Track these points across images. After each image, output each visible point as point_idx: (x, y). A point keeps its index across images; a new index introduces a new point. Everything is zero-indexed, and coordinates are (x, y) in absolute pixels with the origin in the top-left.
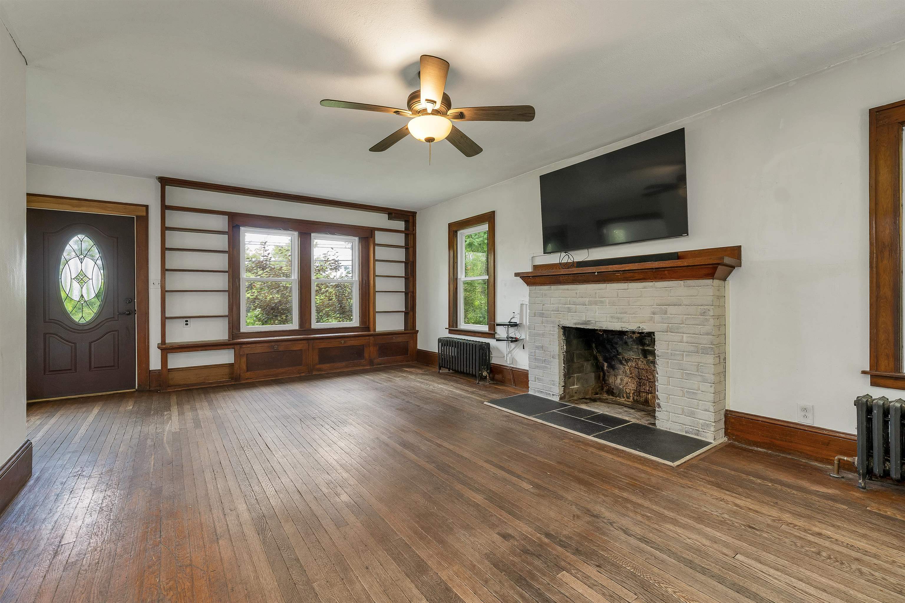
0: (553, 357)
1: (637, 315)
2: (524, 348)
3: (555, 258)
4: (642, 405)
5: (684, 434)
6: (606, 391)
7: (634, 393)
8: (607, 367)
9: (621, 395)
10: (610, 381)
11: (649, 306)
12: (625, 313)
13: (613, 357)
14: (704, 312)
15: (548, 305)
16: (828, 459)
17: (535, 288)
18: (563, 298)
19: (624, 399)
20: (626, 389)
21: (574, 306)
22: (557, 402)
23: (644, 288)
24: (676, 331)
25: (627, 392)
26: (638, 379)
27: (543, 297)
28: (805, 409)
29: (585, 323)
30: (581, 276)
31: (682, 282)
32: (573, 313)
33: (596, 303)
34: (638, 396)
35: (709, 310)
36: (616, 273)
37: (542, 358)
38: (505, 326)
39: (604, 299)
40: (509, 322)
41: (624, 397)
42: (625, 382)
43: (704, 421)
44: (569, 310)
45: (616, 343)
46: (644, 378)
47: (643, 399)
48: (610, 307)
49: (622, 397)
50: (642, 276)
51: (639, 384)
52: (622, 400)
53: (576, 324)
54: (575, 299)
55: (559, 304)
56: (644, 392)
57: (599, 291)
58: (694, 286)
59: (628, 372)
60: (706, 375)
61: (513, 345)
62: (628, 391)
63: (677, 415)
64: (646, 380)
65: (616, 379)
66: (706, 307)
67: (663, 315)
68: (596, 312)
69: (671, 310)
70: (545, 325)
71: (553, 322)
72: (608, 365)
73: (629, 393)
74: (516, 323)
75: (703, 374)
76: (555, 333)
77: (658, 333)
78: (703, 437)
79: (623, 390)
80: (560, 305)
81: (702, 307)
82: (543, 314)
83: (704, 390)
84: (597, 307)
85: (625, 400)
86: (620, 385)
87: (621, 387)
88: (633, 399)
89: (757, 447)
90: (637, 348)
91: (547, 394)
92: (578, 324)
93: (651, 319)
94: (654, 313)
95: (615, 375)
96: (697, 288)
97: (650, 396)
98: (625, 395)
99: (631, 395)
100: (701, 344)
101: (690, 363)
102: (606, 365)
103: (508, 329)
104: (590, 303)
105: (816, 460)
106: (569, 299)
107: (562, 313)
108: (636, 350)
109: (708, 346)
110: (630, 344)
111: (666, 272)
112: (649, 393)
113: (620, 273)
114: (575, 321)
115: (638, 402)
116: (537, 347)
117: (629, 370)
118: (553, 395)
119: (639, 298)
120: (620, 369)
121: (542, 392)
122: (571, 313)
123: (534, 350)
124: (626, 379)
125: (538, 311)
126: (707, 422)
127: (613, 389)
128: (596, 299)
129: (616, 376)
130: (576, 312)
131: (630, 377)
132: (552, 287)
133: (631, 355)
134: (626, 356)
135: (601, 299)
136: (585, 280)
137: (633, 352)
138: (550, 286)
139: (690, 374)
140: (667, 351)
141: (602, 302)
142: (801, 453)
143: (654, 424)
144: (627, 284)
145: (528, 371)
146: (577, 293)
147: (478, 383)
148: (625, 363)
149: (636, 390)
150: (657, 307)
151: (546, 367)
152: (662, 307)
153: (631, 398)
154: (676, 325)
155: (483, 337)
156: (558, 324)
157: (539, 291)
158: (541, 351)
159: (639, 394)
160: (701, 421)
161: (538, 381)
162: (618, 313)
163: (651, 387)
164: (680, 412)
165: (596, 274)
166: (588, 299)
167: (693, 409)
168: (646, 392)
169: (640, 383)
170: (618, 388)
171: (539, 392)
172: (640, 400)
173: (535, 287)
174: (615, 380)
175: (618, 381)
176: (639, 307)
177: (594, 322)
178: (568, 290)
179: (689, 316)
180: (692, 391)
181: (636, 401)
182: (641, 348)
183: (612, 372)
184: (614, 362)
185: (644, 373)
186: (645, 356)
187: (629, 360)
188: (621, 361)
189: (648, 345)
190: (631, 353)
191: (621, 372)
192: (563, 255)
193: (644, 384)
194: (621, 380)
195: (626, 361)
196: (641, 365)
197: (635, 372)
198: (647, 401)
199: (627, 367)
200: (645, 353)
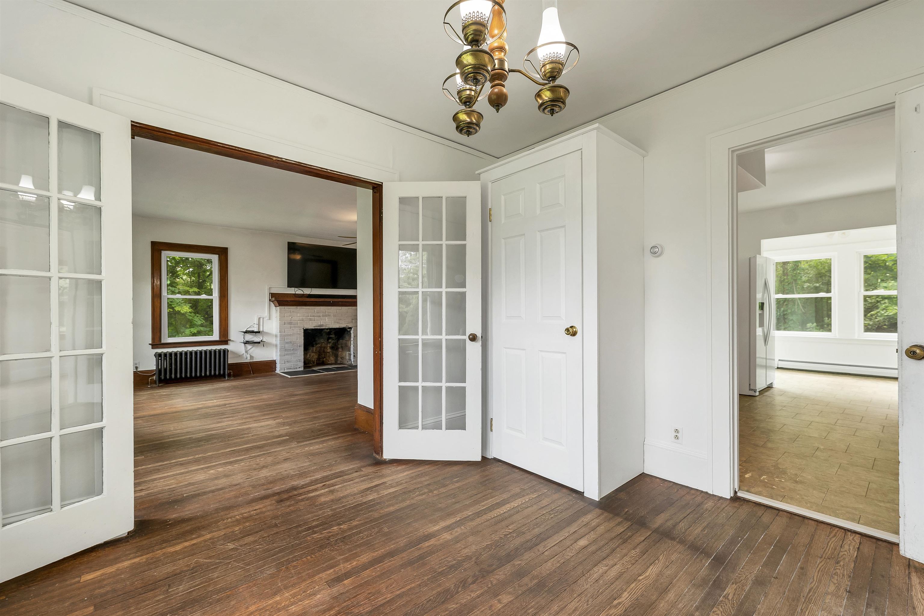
0: (299, 347)
1: (346, 321)
2: (263, 347)
3: (292, 291)
7: (316, 360)
11: (351, 316)
12: (341, 320)
15: (295, 317)
17: (284, 308)
18: (306, 314)
21: (313, 318)
22: (302, 371)
23: (349, 309)
27: (291, 313)
29: (320, 326)
30: (321, 303)
32: (313, 321)
33: (326, 316)
37: (291, 348)
38: (240, 334)
40: (246, 331)
41: (311, 363)
42: (312, 356)
44: (310, 320)
48: (333, 318)
50: (349, 304)
51: (319, 355)
53: (315, 327)
54: (314, 314)
55: (303, 316)
57: (328, 310)
61: (249, 347)
62: (313, 360)
68: (326, 320)
70: (293, 329)
71: (299, 327)
73: (314, 361)
76: (301, 333)
77: (354, 327)
79: (311, 360)
80: (304, 318)
82: (291, 322)
84: (327, 318)
87: (309, 359)
88: (316, 363)
91: (294, 368)
93: (351, 322)
94: (353, 320)
97: (324, 359)
98: (312, 362)
103: (245, 335)
104: (323, 316)
106: (310, 314)
107: (306, 321)
108: (325, 338)
110: (324, 335)
113: (341, 302)
114: (314, 325)
115: (319, 364)
116: (287, 343)
118: (299, 368)
119: (346, 313)
121: (288, 368)
123: (284, 346)
125: (287, 321)
128: (326, 314)
130: (315, 321)
132: (298, 307)
133: (322, 341)
136: (322, 305)
138: (296, 307)
141: (329, 315)
145: (276, 360)
146: (315, 311)
147: (225, 380)
150: (354, 317)
151: (293, 353)
156: (302, 328)
157: (287, 310)
158: (289, 345)
161: (287, 363)
162: (337, 320)
163: (325, 355)
165: (331, 302)
166: (321, 314)
171: (284, 369)
176: (346, 317)
177: (325, 325)
178: (311, 309)
185: (323, 349)
186: (328, 340)
187: (318, 344)
188: (313, 345)
189: (331, 335)
190: (322, 340)
191: (310, 351)
192: (296, 289)
193: (322, 355)
194: (310, 355)
195: (316, 344)
196: (323, 345)
197: (318, 349)
198: (323, 361)
199: (315, 348)
200: (329, 338)
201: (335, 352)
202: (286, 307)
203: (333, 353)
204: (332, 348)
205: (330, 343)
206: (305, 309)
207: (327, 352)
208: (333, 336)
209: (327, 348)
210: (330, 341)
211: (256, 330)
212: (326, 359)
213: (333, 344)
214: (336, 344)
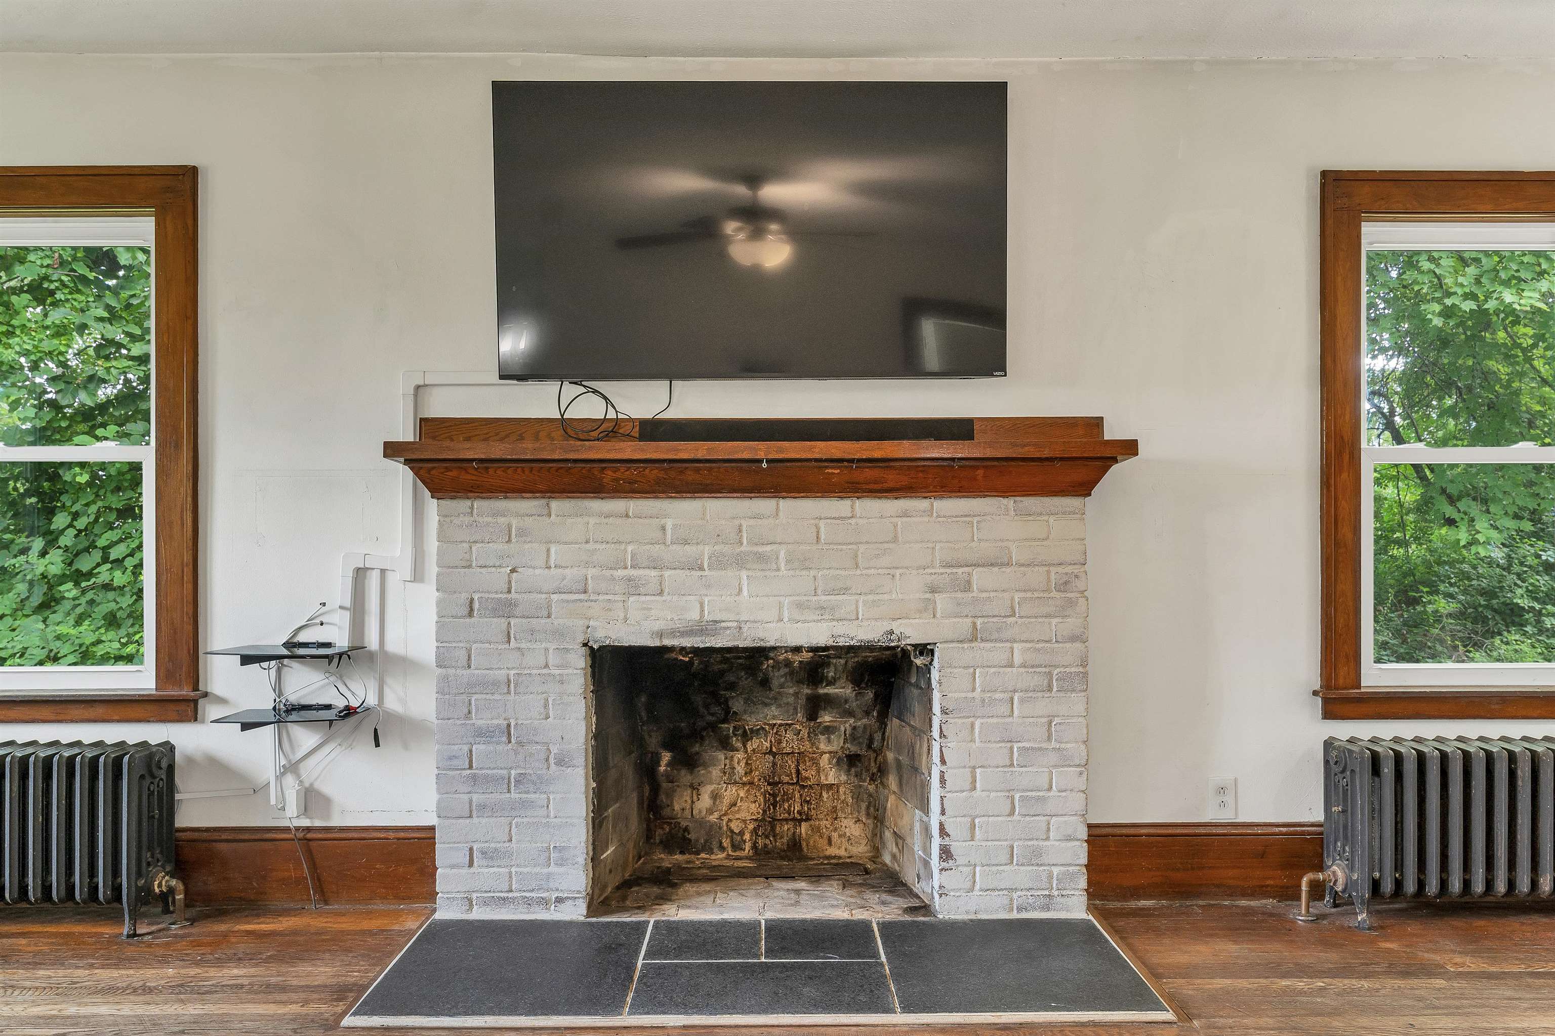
0: (560, 762)
1: (880, 597)
2: (377, 745)
3: (538, 402)
4: (782, 858)
5: (1015, 915)
6: (661, 842)
7: (755, 830)
8: (667, 765)
9: (715, 844)
10: (677, 807)
11: (918, 568)
12: (845, 590)
13: (705, 729)
14: (1066, 583)
15: (537, 572)
16: (1263, 886)
17: (472, 508)
18: (604, 546)
19: (724, 855)
20: (730, 820)
21: (653, 573)
22: (583, 924)
23: (905, 514)
24: (995, 636)
25: (732, 831)
26: (769, 784)
27: (509, 541)
28: (1222, 790)
29: (702, 629)
30: (697, 470)
31: (1009, 502)
32: (648, 598)
33: (740, 562)
34: (767, 837)
35: (1077, 576)
36: (827, 467)
37: (505, 772)
38: (265, 665)
39: (768, 548)
40: (289, 645)
41: (722, 848)
42: (726, 801)
43: (1062, 868)
44: (633, 587)
45: (732, 686)
46: (786, 779)
47: (785, 840)
48: (791, 572)
49: (715, 850)
50: (905, 480)
51: (772, 801)
52: (719, 857)
53: (661, 635)
54: (656, 550)
55: (587, 564)
56: (786, 820)
57: (752, 522)
58: (1041, 514)
59: (740, 769)
60: (1069, 746)
62: (736, 826)
63: (994, 868)
64: (793, 784)
65: (695, 798)
66: (1069, 569)
67: (959, 595)
68: (740, 590)
69: (979, 577)
70: (523, 646)
71: (559, 634)
72: (673, 758)
73: (742, 833)
74: (328, 645)
75: (1063, 746)
76: (570, 671)
77: (946, 645)
78: (1061, 909)
79: (720, 828)
80: (591, 572)
81: (1060, 569)
82: (512, 604)
83: (1063, 788)
84: (744, 574)
85: (728, 855)
86: (712, 813)
87: (713, 818)
88: (754, 847)
89: (1139, 898)
90: (796, 694)
91: (529, 903)
92: (673, 633)
93: (929, 608)
94: (933, 590)
95: (692, 787)
96: (1046, 518)
97: (804, 828)
98: (726, 843)
99: (747, 836)
100: (1056, 667)
101: (1031, 720)
102: (666, 757)
103: (279, 671)
104: (719, 563)
105: (1244, 894)
106: (630, 548)
107: (601, 597)
108: (791, 700)
109: (1073, 670)
110: (775, 683)
111: (980, 472)
112: (800, 821)
113: (838, 468)
114: (658, 626)
115: (768, 853)
116: (483, 734)
117: (743, 764)
118: (559, 900)
119: (886, 546)
120: (714, 762)
121: (504, 899)
122: (643, 598)
123: (466, 748)
124: (730, 793)
125: (487, 595)
126: (1071, 869)
127: (686, 829)
128: (743, 549)
129: (695, 788)
130: (661, 593)
131: (744, 784)
132: (555, 504)
133: (773, 715)
134: (751, 721)
135: (760, 549)
136: (707, 485)
137: (779, 706)
138: (543, 502)
139: (1032, 748)
140: (970, 695)
141: (761, 558)
142: (1218, 886)
143: (925, 909)
144: (848, 502)
145: (432, 828)
146: (663, 528)
147: (135, 935)
148: (739, 745)
149: (763, 820)
150: (942, 570)
151: (525, 804)
152: (955, 570)
153: (748, 846)
154: (995, 620)
155: (119, 721)
156: (581, 639)
157: (490, 519)
158: (500, 748)
159: (773, 828)
160: (1056, 871)
161: (485, 863)
162: (819, 592)
163: (808, 802)
164: (1004, 858)
165: (765, 465)
166: (707, 550)
167: (1035, 843)
168: (794, 819)
169: (774, 796)
170: (701, 823)
171: (485, 903)
172: (775, 847)
173: (468, 503)
174: (693, 802)
175: (705, 801)
176: (887, 571)
177: (735, 624)
178: (627, 516)
179: (1029, 595)
180: (1034, 794)
181: (759, 853)
182: (809, 691)
183: (685, 777)
184: (701, 745)
185: (791, 763)
186: (812, 716)
187: (756, 732)
188: (728, 737)
189: (831, 683)
190: (774, 710)
191: (715, 772)
192: (570, 390)
193: (788, 797)
194: (715, 796)
195: (746, 737)
196: (790, 743)
197: (763, 765)
198: (795, 846)
199: (740, 755)
200: (814, 706)
201: (871, 788)
202: (476, 504)
203: (857, 798)
204: (851, 761)
205: (828, 730)
206: (600, 515)
207: (823, 787)
208: (842, 690)
209: (815, 762)
210: (826, 718)
211: (341, 640)
212: (817, 830)
213: (853, 737)
214: (871, 740)
